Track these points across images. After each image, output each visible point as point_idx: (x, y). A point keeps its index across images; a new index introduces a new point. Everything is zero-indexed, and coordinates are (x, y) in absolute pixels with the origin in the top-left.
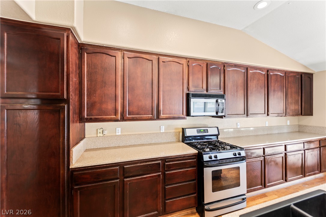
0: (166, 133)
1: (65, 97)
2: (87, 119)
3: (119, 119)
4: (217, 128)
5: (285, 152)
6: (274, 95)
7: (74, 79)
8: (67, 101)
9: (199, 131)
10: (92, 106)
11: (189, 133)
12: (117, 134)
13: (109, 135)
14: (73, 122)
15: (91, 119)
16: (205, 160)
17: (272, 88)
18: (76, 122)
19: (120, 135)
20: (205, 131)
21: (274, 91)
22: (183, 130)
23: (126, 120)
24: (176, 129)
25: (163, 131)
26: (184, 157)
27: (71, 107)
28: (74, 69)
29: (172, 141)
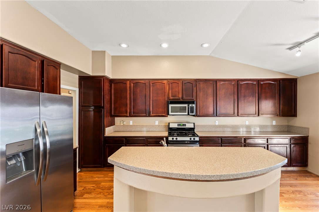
0: (159, 126)
1: (102, 106)
2: (113, 115)
3: (128, 116)
4: (194, 123)
5: (245, 144)
6: (244, 100)
7: (107, 97)
8: (103, 107)
9: (178, 125)
10: (115, 109)
11: (172, 126)
12: (130, 124)
13: (126, 124)
14: (106, 116)
15: (115, 115)
16: (169, 140)
17: (243, 94)
18: (109, 117)
19: (132, 125)
20: (184, 125)
21: (245, 96)
22: (169, 123)
23: (132, 117)
24: (166, 123)
25: (157, 124)
26: (159, 138)
27: (105, 110)
28: (107, 93)
29: (163, 130)
